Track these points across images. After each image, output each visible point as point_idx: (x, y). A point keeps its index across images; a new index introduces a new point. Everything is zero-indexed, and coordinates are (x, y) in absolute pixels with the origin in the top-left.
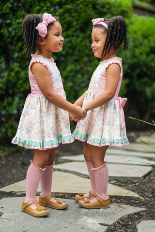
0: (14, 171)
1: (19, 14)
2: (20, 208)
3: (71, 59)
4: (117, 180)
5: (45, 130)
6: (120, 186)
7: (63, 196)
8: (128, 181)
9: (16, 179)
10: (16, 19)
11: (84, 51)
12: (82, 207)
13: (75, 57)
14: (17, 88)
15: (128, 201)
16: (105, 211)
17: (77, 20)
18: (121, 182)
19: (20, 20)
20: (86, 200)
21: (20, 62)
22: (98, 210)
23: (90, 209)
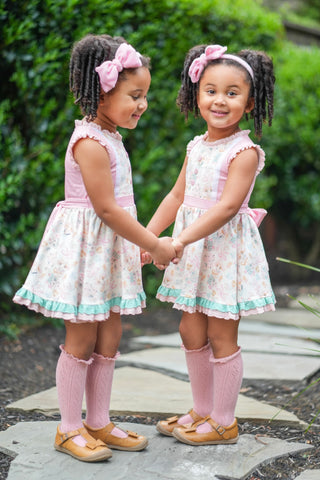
0: (39, 367)
1: (51, 43)
2: (52, 445)
3: (157, 136)
4: (252, 386)
5: (85, 281)
6: (258, 398)
7: (141, 419)
8: (275, 388)
9: (43, 383)
10: (45, 52)
11: (183, 119)
12: (179, 442)
13: (165, 132)
14: (46, 195)
15: (276, 428)
16: (228, 450)
17: (170, 56)
18: (261, 390)
19: (51, 54)
20: (189, 427)
21: (52, 142)
22: (212, 448)
23: (197, 446)
